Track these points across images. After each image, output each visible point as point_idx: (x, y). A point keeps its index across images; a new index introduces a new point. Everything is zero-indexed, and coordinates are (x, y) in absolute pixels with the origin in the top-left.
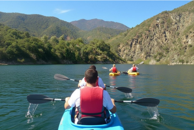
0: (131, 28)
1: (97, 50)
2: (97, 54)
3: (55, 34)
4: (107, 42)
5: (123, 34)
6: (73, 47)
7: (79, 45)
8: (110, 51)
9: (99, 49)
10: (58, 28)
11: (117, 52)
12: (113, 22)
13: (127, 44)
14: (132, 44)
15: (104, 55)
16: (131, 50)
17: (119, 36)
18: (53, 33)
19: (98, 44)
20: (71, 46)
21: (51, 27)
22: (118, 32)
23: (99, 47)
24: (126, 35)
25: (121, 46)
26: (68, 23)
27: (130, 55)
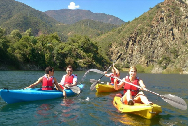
0: (128, 22)
1: (79, 51)
2: (78, 56)
3: (21, 27)
4: (93, 41)
5: (117, 30)
6: (42, 46)
7: (52, 43)
8: (98, 53)
9: (81, 50)
10: (27, 18)
11: (108, 55)
12: (105, 14)
13: (122, 44)
14: (128, 44)
15: (88, 58)
16: (127, 53)
17: (111, 33)
18: (18, 26)
19: (80, 42)
20: (39, 44)
21: (16, 16)
22: (110, 27)
23: (82, 47)
24: (120, 31)
25: (114, 47)
26: (41, 12)
27: (125, 59)
